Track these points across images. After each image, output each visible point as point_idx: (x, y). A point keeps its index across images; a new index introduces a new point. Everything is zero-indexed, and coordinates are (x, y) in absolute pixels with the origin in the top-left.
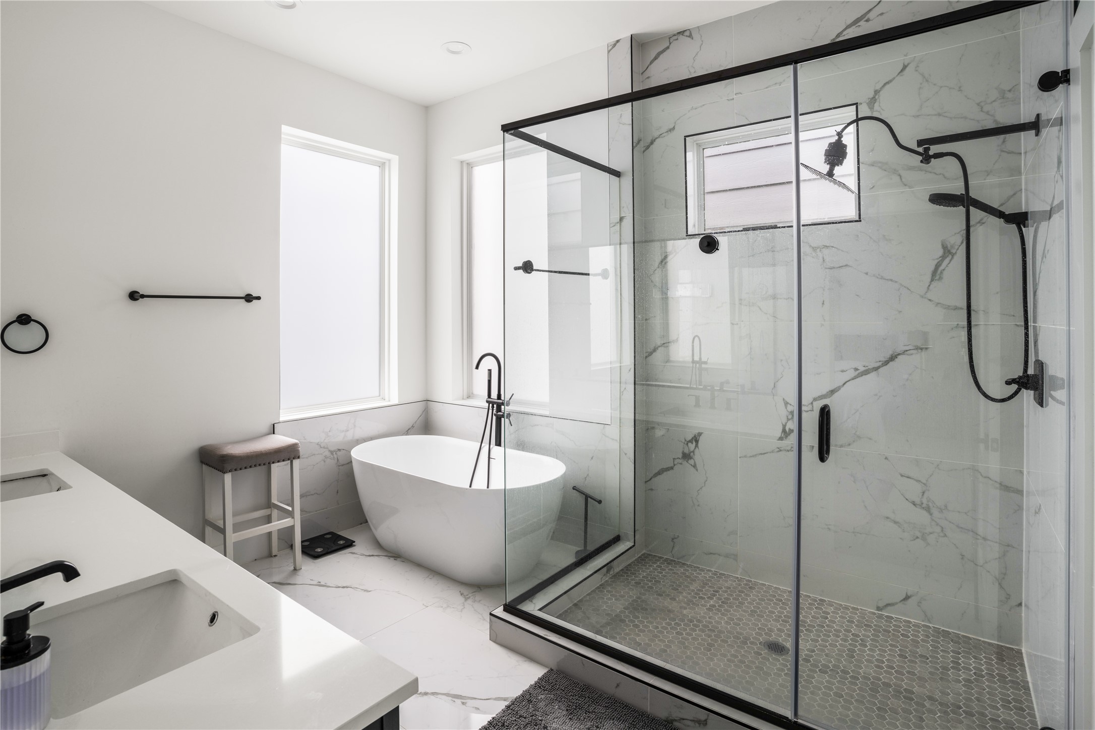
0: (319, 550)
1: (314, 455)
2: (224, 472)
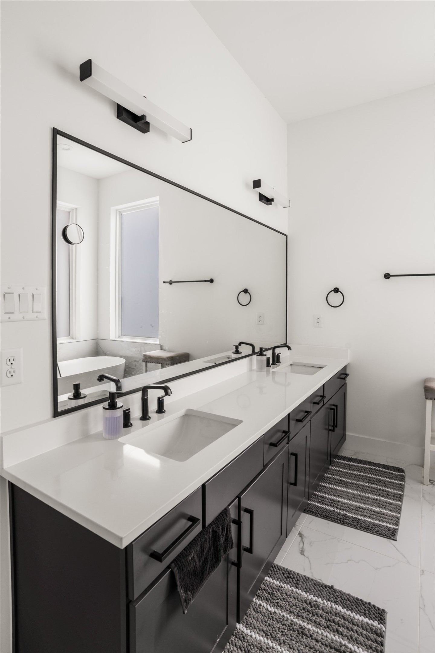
2: (426, 399)
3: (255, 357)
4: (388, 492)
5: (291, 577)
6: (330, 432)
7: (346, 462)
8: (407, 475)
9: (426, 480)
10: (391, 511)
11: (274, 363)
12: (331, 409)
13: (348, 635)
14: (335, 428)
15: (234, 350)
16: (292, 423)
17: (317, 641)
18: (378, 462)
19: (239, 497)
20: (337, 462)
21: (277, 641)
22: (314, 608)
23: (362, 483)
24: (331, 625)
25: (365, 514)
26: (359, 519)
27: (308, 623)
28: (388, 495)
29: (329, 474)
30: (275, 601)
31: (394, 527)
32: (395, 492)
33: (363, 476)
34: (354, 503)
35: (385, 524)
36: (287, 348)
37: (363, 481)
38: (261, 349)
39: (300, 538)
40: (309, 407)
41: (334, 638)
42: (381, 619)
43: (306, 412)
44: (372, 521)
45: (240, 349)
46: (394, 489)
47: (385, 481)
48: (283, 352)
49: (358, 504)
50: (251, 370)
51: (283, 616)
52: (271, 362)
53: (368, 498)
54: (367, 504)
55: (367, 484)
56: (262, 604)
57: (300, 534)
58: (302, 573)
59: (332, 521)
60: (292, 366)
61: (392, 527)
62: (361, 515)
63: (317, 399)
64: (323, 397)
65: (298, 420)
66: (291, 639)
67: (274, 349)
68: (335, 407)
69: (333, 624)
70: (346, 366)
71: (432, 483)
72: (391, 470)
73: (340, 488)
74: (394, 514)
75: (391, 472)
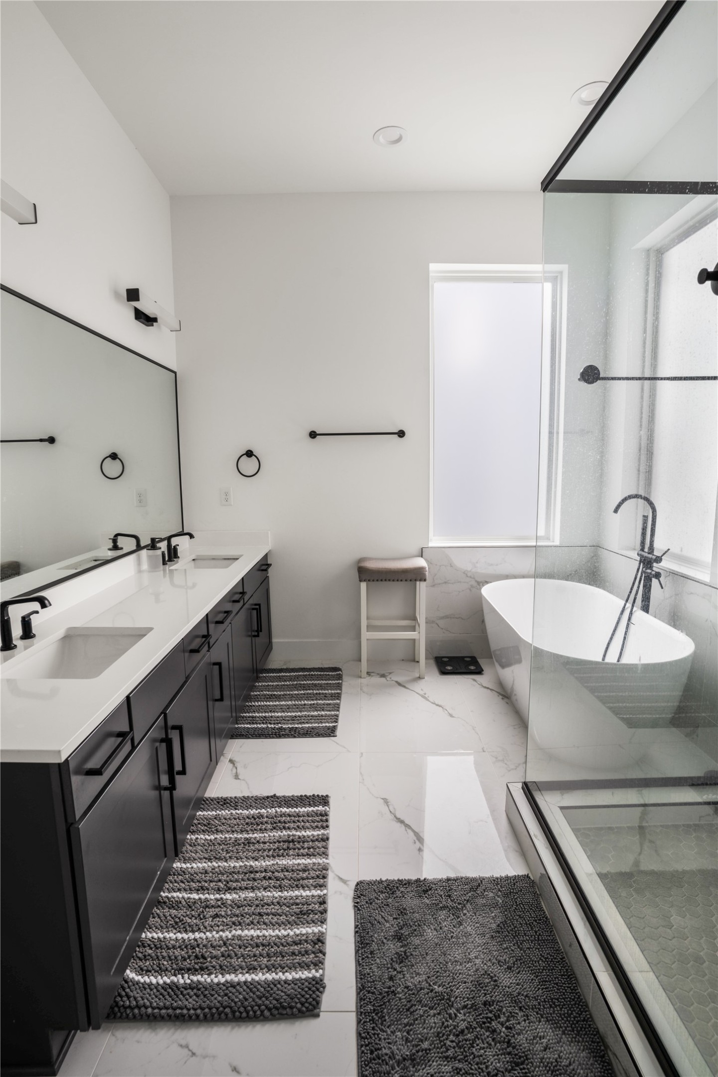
0: (449, 668)
1: (460, 582)
2: (360, 581)
3: (144, 553)
4: (326, 694)
5: (227, 803)
6: (253, 638)
7: (275, 675)
8: (344, 673)
9: (364, 674)
10: (329, 711)
11: (170, 560)
12: (253, 609)
13: (295, 826)
14: (260, 633)
15: (111, 545)
16: (212, 626)
17: (264, 843)
18: (312, 667)
19: (164, 712)
20: (264, 677)
21: (222, 859)
22: (257, 819)
23: (296, 692)
24: (277, 826)
25: (303, 721)
26: (296, 728)
27: (253, 833)
28: (325, 697)
29: (256, 692)
30: (213, 829)
31: (334, 724)
32: (333, 692)
33: (296, 684)
34: (289, 714)
35: (324, 725)
36: (188, 537)
37: (297, 690)
38: (153, 540)
39: (232, 765)
40: (228, 607)
41: (282, 834)
42: (325, 803)
43: (226, 612)
44: (310, 725)
45: (120, 544)
46: (331, 690)
47: (321, 684)
48: (182, 543)
49: (294, 714)
50: (140, 571)
51: (226, 838)
52: (167, 559)
53: (305, 705)
54: (304, 711)
55: (302, 692)
56: (199, 837)
57: (231, 761)
58: (240, 795)
59: (266, 738)
60: (196, 561)
61: (331, 725)
62: (298, 724)
63: (237, 597)
64: (243, 593)
65: (217, 622)
66: (238, 852)
67: (169, 539)
68: (258, 607)
69: (279, 824)
70: (266, 555)
71: (370, 675)
72: (327, 672)
73: (271, 703)
74: (333, 713)
75: (327, 673)
